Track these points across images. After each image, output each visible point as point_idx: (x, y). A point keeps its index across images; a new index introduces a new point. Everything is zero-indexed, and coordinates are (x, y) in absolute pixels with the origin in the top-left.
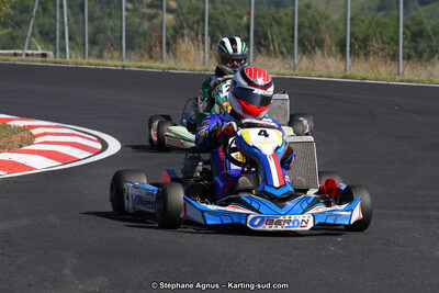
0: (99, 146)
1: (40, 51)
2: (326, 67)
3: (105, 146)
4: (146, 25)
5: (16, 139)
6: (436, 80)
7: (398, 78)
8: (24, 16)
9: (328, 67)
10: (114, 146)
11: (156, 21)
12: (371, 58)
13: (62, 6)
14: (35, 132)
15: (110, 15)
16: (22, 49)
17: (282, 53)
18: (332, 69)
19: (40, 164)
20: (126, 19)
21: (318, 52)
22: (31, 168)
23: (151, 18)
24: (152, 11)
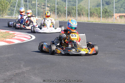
0: (30, 38)
3: (32, 37)
4: (42, 10)
5: (11, 36)
7: (100, 22)
8: (14, 8)
9: (84, 19)
11: (45, 9)
13: (22, 6)
14: (15, 34)
15: (34, 8)
16: (13, 16)
17: (74, 16)
19: (17, 42)
20: (37, 9)
21: (82, 16)
22: (14, 43)
23: (44, 8)
24: (44, 7)
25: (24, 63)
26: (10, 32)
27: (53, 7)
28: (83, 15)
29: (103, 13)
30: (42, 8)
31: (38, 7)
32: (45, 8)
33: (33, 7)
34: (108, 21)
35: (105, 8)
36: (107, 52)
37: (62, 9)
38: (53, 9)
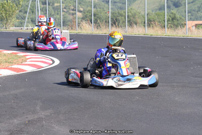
0: (51, 62)
1: (31, 28)
2: (138, 31)
3: (54, 62)
4: (71, 17)
5: (20, 60)
6: (179, 35)
7: (165, 35)
8: (25, 15)
9: (139, 31)
10: (57, 62)
11: (75, 16)
12: (155, 27)
13: (38, 10)
14: (27, 57)
15: (58, 14)
16: (24, 27)
17: (121, 27)
18: (140, 32)
19: (29, 69)
20: (63, 15)
21: (135, 26)
22: (26, 71)
23: (73, 14)
24: (74, 12)
25: (41, 104)
26: (19, 54)
27: (87, 12)
28: (136, 24)
29: (168, 20)
30: (70, 14)
31: (64, 13)
32: (75, 14)
33: (56, 12)
34: (177, 33)
35: (172, 13)
36: (175, 84)
37: (102, 14)
38: (89, 14)
